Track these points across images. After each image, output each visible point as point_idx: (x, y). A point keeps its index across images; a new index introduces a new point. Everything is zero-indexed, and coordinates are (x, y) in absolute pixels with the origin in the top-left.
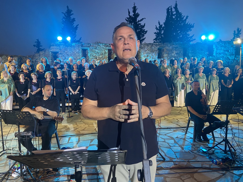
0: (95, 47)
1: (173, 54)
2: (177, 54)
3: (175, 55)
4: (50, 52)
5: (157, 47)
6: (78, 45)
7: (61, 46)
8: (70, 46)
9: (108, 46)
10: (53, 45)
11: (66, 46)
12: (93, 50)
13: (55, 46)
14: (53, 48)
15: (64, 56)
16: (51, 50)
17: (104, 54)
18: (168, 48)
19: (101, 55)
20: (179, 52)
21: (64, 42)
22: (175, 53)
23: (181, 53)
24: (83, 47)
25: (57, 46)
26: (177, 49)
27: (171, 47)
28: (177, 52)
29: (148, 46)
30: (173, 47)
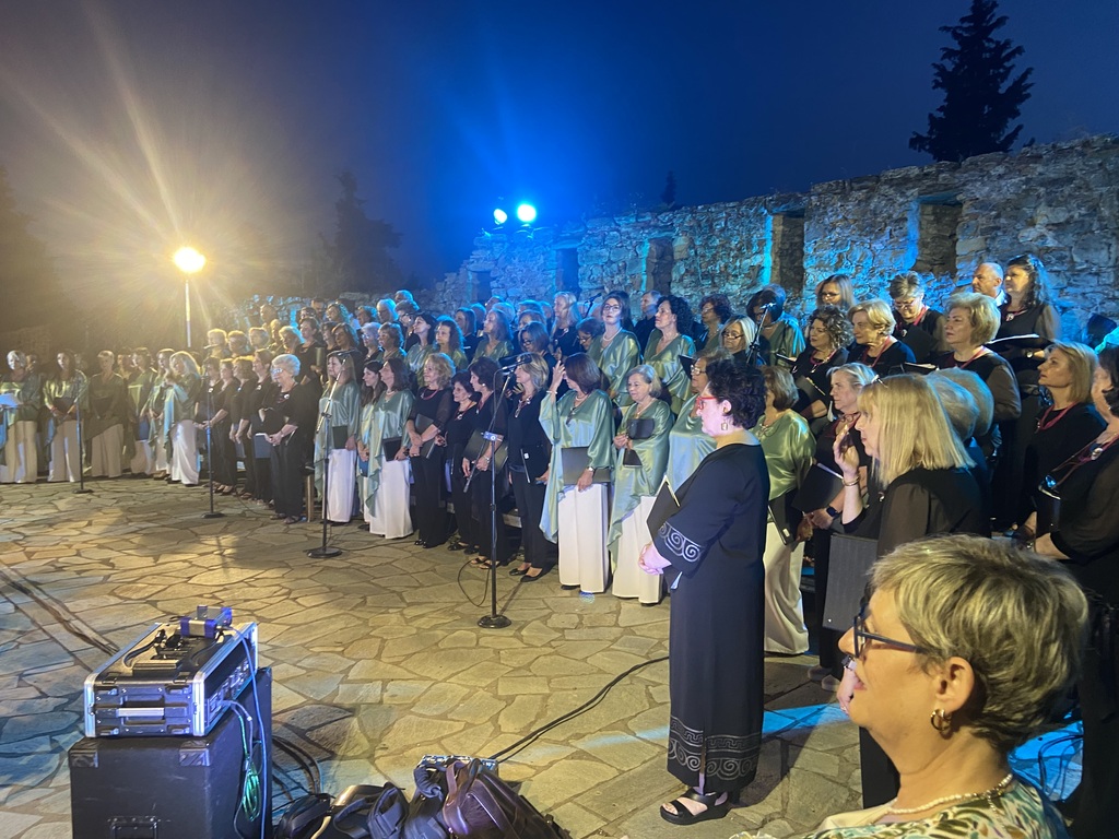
0: (600, 238)
1: (1029, 235)
2: (1060, 227)
3: (1042, 236)
4: (469, 274)
5: (903, 194)
6: (545, 238)
9: (650, 227)
10: (478, 249)
11: (511, 244)
12: (589, 254)
13: (481, 251)
14: (478, 260)
15: (504, 286)
16: (472, 267)
17: (632, 266)
18: (987, 196)
19: (619, 272)
20: (1083, 211)
21: (511, 228)
22: (1045, 220)
23: (1101, 219)
24: (559, 242)
26: (1067, 190)
27: (1010, 186)
28: (1062, 216)
29: (845, 197)
30: (1028, 181)
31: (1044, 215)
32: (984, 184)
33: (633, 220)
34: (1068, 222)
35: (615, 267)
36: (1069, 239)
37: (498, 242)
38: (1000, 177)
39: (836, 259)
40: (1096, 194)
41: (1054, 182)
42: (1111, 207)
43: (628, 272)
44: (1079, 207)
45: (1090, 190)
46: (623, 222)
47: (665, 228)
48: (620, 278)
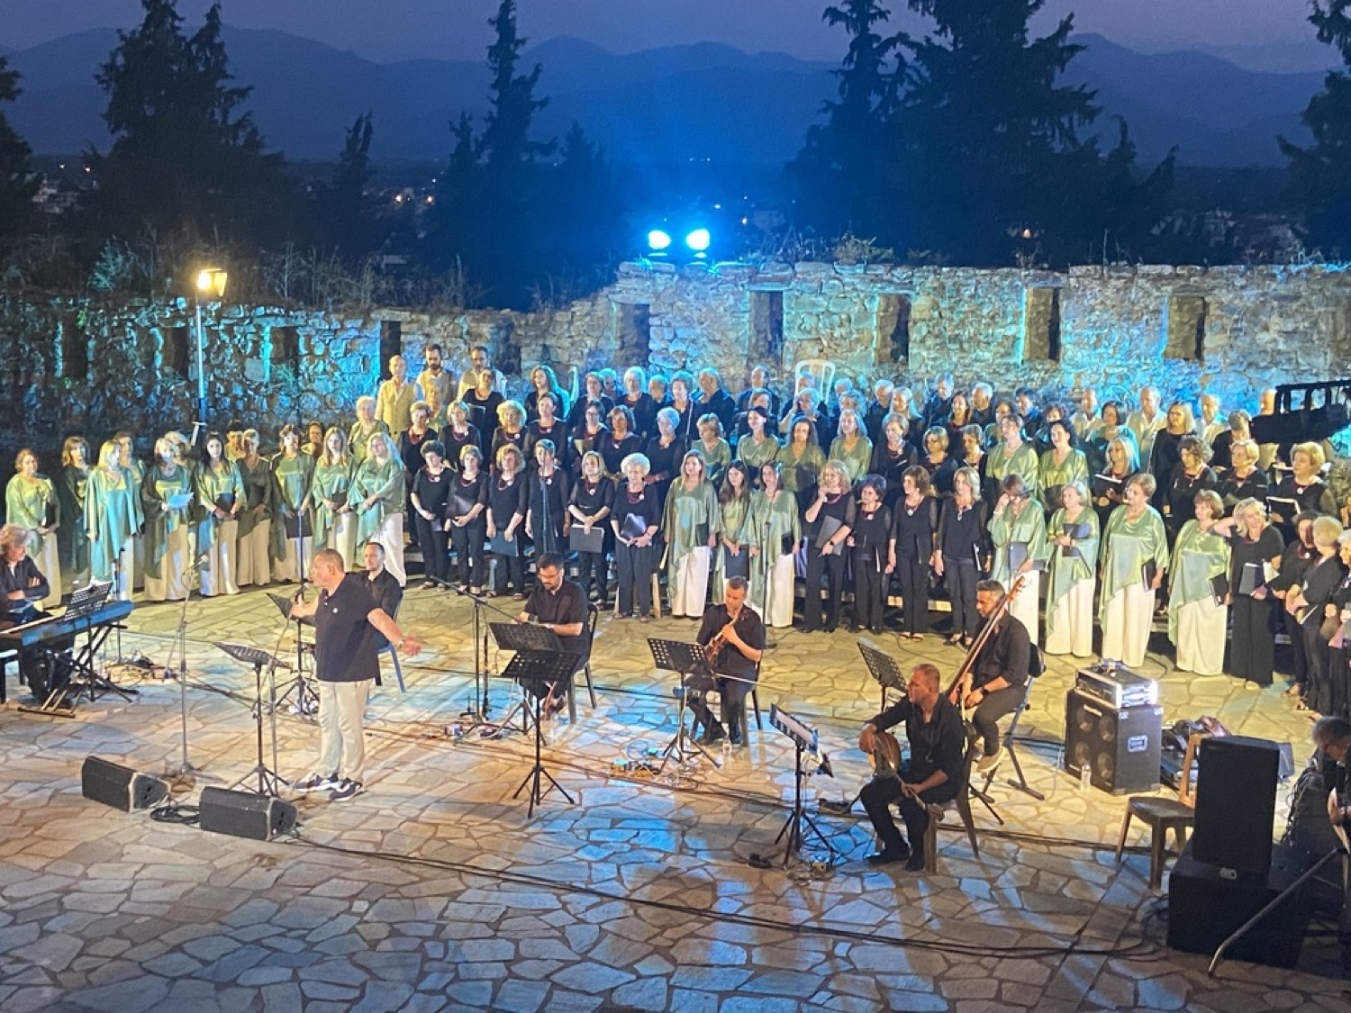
0: (815, 285)
1: (1264, 337)
2: (1289, 335)
3: (1275, 341)
4: (614, 305)
5: (1158, 289)
6: (736, 275)
7: (661, 280)
8: (699, 279)
9: (882, 281)
10: (628, 276)
11: (682, 277)
12: (800, 300)
13: (634, 280)
14: (627, 289)
15: (669, 325)
16: (618, 297)
17: (859, 320)
18: (1231, 302)
19: (841, 325)
20: (1307, 324)
21: (678, 256)
22: (1277, 328)
23: (1319, 332)
24: (755, 283)
25: (642, 277)
26: (1295, 306)
27: (1251, 295)
28: (1290, 326)
29: (1104, 282)
30: (1264, 294)
31: (1276, 323)
32: (1229, 292)
33: (860, 271)
34: (1295, 331)
35: (836, 318)
36: (1296, 344)
37: (662, 273)
38: (1243, 288)
39: (1094, 338)
40: (1316, 312)
41: (1285, 298)
42: (1327, 323)
43: (853, 327)
44: (1303, 321)
45: (1312, 308)
46: (846, 272)
47: (902, 285)
48: (843, 331)
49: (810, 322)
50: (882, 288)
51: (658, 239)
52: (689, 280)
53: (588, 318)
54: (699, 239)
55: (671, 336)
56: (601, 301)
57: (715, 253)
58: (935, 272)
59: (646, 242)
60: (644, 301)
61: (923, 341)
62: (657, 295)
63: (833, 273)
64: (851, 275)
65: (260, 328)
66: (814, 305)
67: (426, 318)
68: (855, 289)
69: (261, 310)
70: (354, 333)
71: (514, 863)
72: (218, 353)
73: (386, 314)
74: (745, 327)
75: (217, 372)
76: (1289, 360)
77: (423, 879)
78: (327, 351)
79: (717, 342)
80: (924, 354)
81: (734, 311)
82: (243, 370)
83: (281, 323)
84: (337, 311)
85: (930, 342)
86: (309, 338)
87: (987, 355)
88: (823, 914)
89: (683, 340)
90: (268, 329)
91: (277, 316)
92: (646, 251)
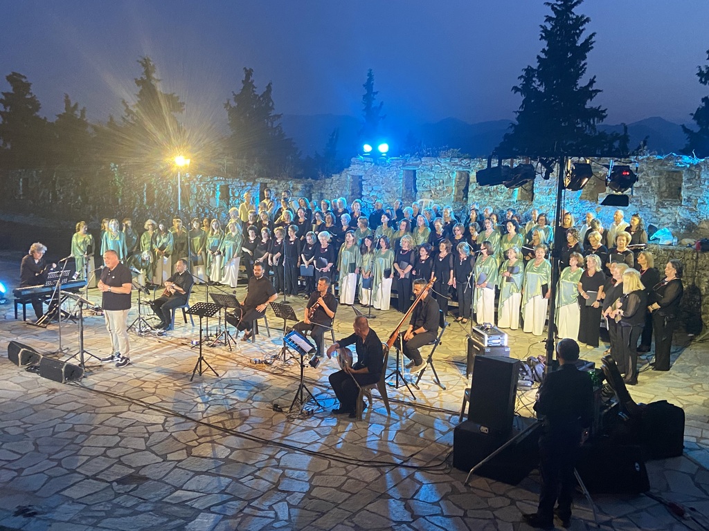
0: (429, 167)
2: (637, 189)
4: (349, 176)
6: (397, 163)
7: (367, 165)
8: (382, 165)
9: (457, 165)
10: (354, 164)
11: (376, 164)
12: (423, 174)
13: (357, 165)
14: (354, 169)
15: (370, 185)
16: (350, 173)
17: (447, 182)
19: (440, 185)
20: (646, 184)
21: (375, 155)
23: (652, 188)
24: (405, 166)
25: (360, 164)
26: (640, 175)
28: (638, 185)
33: (448, 161)
34: (640, 187)
35: (438, 182)
36: (641, 193)
37: (367, 162)
39: (548, 190)
40: (650, 178)
42: (656, 183)
43: (445, 185)
44: (644, 182)
45: (648, 176)
46: (442, 161)
47: (466, 167)
48: (441, 187)
49: (427, 183)
50: (457, 168)
51: (367, 148)
52: (378, 165)
53: (338, 182)
54: (384, 148)
55: (371, 189)
56: (343, 174)
57: (389, 154)
58: (480, 161)
59: (363, 149)
60: (360, 175)
61: (473, 192)
62: (366, 172)
63: (437, 162)
64: (444, 162)
65: (215, 185)
66: (429, 175)
67: (276, 181)
68: (446, 169)
69: (216, 178)
70: (249, 187)
71: (163, 401)
72: (200, 196)
73: (261, 180)
74: (400, 186)
75: (200, 203)
76: (637, 201)
77: (113, 404)
78: (239, 195)
79: (389, 192)
80: (474, 197)
81: (396, 179)
82: (209, 202)
83: (223, 183)
84: (244, 179)
85: (477, 192)
86: (233, 189)
87: (501, 198)
88: (287, 436)
89: (376, 191)
90: (218, 186)
91: (220, 180)
92: (362, 153)
